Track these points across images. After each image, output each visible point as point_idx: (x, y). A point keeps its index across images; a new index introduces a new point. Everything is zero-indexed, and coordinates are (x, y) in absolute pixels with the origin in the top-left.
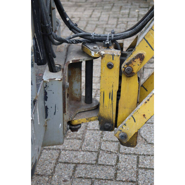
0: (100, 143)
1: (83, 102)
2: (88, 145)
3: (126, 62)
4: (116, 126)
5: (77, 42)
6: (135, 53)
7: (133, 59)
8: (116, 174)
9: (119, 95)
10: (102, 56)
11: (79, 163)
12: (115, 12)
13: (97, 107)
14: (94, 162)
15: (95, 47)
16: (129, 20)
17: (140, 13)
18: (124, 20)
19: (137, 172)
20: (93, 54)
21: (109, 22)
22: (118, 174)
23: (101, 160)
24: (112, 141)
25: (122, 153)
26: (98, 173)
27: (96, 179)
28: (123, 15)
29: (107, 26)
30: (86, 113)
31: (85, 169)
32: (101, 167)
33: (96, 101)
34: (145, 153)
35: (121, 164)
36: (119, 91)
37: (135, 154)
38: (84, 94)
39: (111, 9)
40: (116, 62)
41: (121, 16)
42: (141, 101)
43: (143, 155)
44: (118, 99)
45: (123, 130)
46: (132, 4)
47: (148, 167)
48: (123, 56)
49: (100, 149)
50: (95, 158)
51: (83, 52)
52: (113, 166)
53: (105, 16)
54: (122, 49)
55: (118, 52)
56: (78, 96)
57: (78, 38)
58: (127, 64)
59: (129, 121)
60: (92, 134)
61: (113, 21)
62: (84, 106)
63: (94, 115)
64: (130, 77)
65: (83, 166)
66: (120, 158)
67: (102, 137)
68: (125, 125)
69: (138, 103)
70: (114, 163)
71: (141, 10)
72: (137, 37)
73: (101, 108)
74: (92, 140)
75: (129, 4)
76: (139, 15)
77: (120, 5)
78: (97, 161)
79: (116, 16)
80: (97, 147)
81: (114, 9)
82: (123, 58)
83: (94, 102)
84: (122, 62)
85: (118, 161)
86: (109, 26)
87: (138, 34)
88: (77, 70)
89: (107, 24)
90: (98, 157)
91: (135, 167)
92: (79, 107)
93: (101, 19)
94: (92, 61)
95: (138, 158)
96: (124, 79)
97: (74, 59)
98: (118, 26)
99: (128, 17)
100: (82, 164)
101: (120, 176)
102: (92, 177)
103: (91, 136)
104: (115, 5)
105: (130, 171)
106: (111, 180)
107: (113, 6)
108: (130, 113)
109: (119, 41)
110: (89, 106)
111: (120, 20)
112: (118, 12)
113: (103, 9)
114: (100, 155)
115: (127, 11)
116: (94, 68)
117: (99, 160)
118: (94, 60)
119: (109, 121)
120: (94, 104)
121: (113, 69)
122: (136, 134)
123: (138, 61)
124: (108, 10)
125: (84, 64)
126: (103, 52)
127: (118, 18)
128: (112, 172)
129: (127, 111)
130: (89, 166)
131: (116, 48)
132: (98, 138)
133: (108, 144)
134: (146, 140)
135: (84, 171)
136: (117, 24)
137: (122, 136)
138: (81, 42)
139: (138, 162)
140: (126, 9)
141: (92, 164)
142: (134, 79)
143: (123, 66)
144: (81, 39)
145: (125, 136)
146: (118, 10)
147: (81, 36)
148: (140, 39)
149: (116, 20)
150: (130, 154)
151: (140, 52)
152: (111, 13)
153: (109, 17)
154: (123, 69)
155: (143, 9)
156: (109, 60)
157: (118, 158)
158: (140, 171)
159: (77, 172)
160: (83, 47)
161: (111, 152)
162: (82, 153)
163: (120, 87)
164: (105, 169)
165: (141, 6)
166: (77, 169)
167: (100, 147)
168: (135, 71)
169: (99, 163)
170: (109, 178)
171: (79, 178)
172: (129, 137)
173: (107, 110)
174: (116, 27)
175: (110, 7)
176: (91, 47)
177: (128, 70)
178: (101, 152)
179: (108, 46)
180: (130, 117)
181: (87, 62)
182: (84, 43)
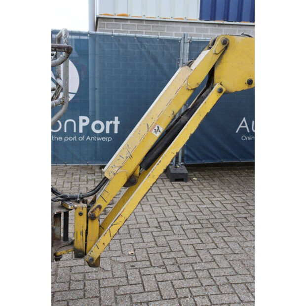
0: (70, 276)
1: (62, 241)
2: (61, 278)
3: (91, 210)
4: (86, 254)
5: (59, 200)
6: (96, 205)
7: (95, 209)
8: (84, 295)
9: (87, 233)
10: (76, 208)
11: (56, 292)
12: (68, 177)
13: (72, 243)
14: (67, 289)
15: (71, 202)
16: (80, 183)
17: (88, 178)
18: (77, 183)
19: (100, 290)
20: (70, 207)
21: (64, 186)
22: (86, 294)
23: (73, 286)
24: (79, 273)
25: (87, 280)
26: (70, 295)
27: (70, 300)
28: (75, 180)
29: (63, 189)
30: (65, 247)
31: (61, 294)
32: (73, 291)
33: (71, 239)
34: (104, 278)
35: (88, 287)
36: (87, 230)
37: (96, 279)
38: (62, 235)
39: (65, 175)
40: (85, 211)
41: (73, 180)
42: (101, 235)
43: (103, 279)
44: (86, 236)
45: (91, 255)
46: (81, 171)
47: (106, 286)
48: (88, 207)
49: (70, 279)
50: (67, 286)
51: (62, 206)
52: (81, 289)
53: (60, 181)
54: (87, 203)
55: (85, 205)
56: (58, 237)
57: (59, 198)
58: (92, 212)
59: (94, 248)
60: (63, 270)
61: (67, 185)
62: (63, 243)
63: (70, 248)
64: (93, 220)
65: (59, 293)
66: (86, 283)
67: (71, 271)
68: (92, 251)
69: (99, 236)
70: (82, 287)
71: (89, 175)
72: (96, 195)
73: (75, 242)
74: (64, 274)
75: (79, 171)
76: (87, 179)
77: (71, 172)
78: (69, 288)
79: (69, 180)
80: (68, 279)
81: (67, 176)
82: (89, 209)
83: (69, 240)
84: (88, 211)
85: (85, 285)
86: (65, 189)
87: (97, 194)
88: (58, 219)
89: (63, 187)
90: (70, 285)
91: (98, 287)
92: (60, 244)
93: (57, 184)
94: (68, 212)
95: (99, 281)
96: (90, 221)
97: (57, 211)
98: (72, 189)
99: (79, 181)
100: (58, 292)
101: (87, 295)
102: (66, 299)
103: (63, 272)
104: (68, 172)
105: (95, 291)
106: (82, 298)
107: (66, 173)
108: (95, 244)
109: (85, 199)
110: (66, 243)
111: (73, 183)
112: (71, 178)
113: (58, 175)
114: (71, 284)
115: (78, 177)
116: (70, 218)
117: (71, 287)
118: (69, 212)
119: (81, 251)
120: (70, 241)
121: (82, 216)
122: (99, 257)
123: (98, 209)
124: (62, 176)
125: (62, 215)
126: (76, 206)
127: (71, 182)
128: (81, 293)
129: (93, 242)
130: (64, 292)
131: (84, 202)
132: (68, 272)
133: (76, 276)
134: (103, 269)
135: (61, 296)
136: (71, 187)
137: (91, 259)
138: (61, 200)
139: (99, 284)
140: (76, 175)
141: (66, 291)
142: (96, 221)
143: (89, 213)
144: (61, 199)
145: (92, 259)
146: (71, 176)
147: (61, 197)
148: (98, 196)
149: (70, 184)
150: (93, 280)
151: (99, 204)
152: (65, 178)
153: (64, 182)
154: (89, 215)
155: (90, 175)
156: (80, 210)
157: (85, 283)
158: (101, 289)
159: (55, 298)
160: (62, 204)
161: (79, 281)
162: (57, 284)
163: (87, 227)
164: (76, 292)
165: (88, 172)
166: (55, 295)
167: (70, 278)
168: (96, 216)
169: (71, 289)
170: (80, 298)
171: (57, 301)
172: (95, 260)
173: (79, 244)
174: (71, 189)
175: (64, 174)
176: (68, 203)
177: (93, 215)
178: (71, 281)
179: (78, 202)
180: (95, 246)
181: (65, 213)
182: (62, 201)
